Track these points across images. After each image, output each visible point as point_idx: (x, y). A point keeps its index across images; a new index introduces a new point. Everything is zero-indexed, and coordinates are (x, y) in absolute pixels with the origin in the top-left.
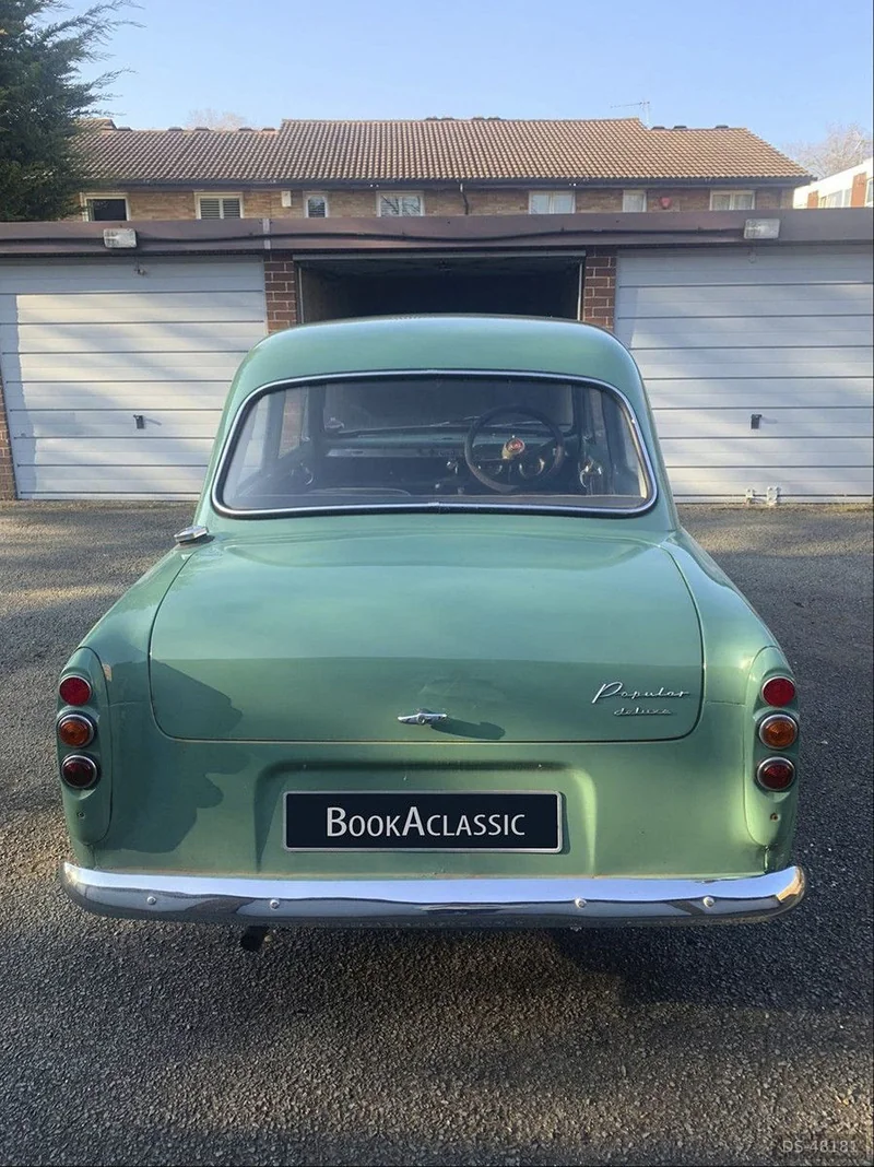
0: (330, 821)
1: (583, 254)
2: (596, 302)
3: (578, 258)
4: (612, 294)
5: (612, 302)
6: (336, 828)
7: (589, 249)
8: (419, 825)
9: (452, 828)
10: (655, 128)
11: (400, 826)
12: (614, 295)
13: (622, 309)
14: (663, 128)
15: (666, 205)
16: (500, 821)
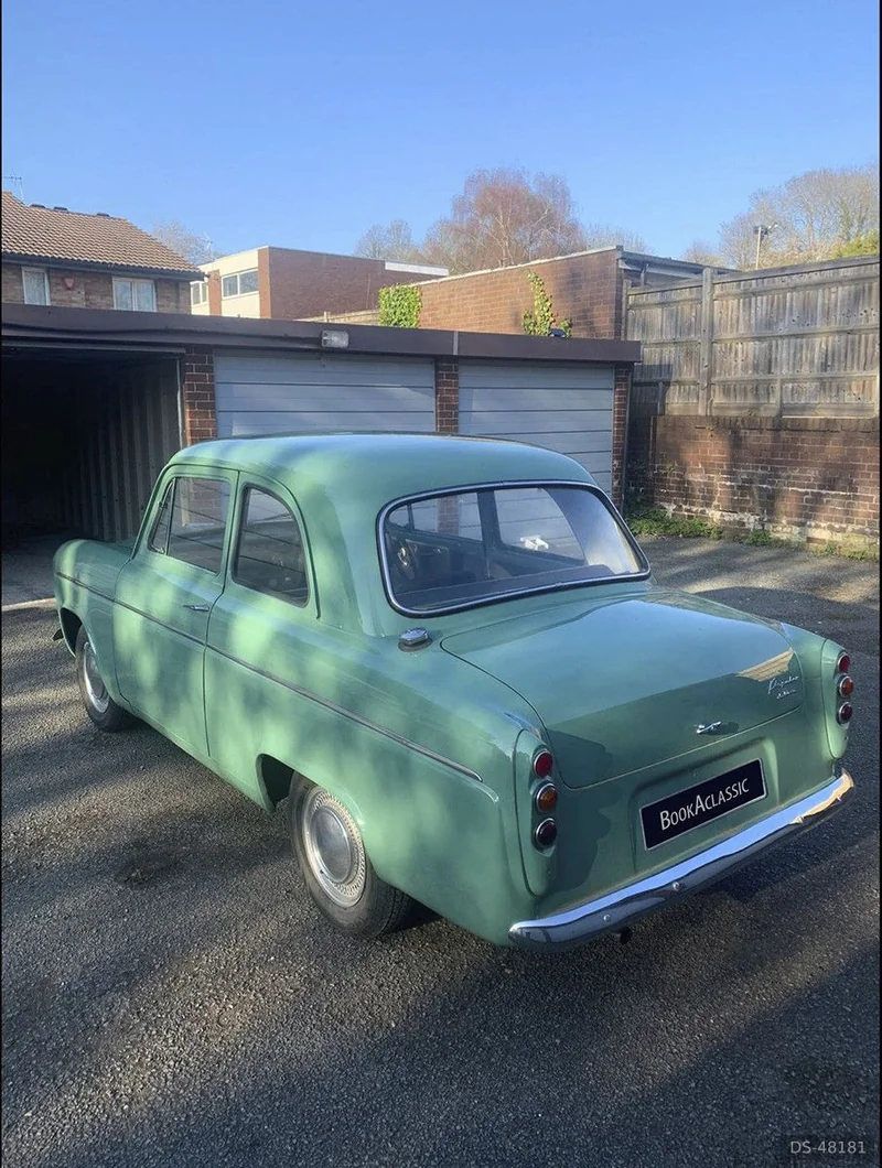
0: (663, 821)
1: (183, 351)
2: (197, 396)
3: (177, 354)
4: (212, 388)
5: (213, 397)
6: (666, 823)
7: (187, 346)
8: (702, 806)
9: (716, 802)
10: (33, 206)
11: (693, 810)
12: (213, 390)
13: (222, 404)
14: (43, 207)
15: (70, 285)
16: (737, 788)
